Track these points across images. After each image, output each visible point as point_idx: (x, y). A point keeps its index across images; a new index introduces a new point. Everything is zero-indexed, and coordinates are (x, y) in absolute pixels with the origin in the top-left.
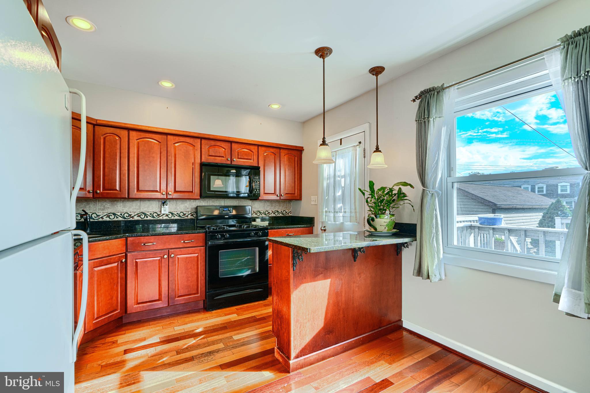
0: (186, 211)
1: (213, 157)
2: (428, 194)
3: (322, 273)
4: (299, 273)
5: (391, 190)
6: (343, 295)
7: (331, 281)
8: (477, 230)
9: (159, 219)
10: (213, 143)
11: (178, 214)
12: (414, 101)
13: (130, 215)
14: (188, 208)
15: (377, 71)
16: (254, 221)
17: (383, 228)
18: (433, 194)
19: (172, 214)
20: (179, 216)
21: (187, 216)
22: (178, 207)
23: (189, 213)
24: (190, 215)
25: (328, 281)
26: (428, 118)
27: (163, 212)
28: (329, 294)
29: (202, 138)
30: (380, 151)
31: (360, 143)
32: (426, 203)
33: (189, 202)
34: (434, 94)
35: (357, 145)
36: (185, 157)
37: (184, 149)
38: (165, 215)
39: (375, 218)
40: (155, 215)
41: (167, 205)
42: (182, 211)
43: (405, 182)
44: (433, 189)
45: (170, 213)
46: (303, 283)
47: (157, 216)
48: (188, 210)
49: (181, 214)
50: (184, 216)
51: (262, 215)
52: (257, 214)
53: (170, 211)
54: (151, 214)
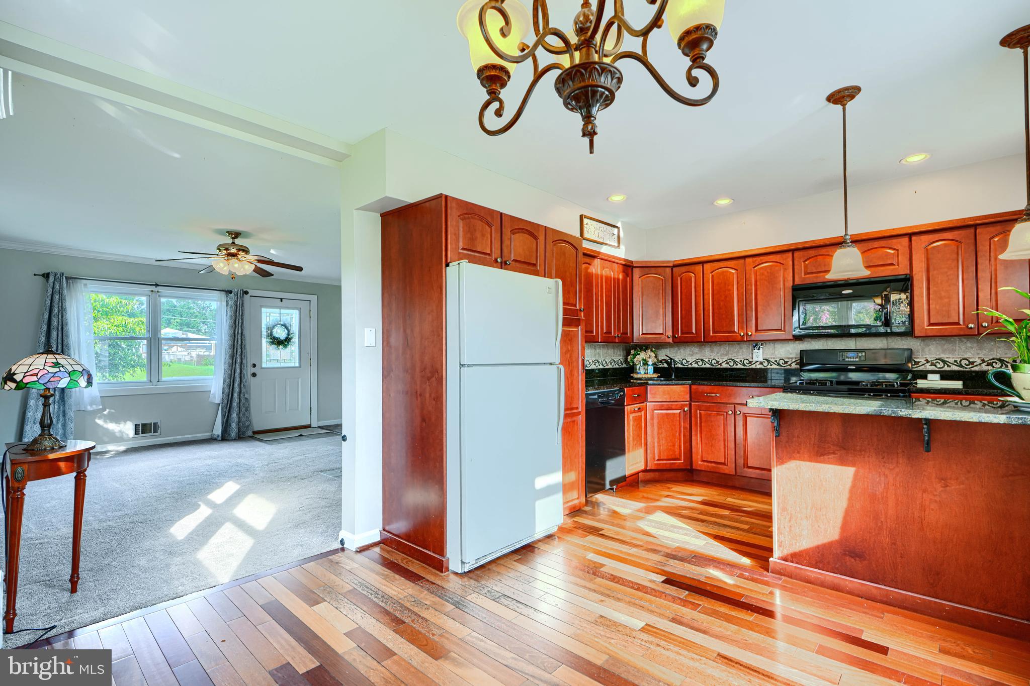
0: (789, 358)
1: (814, 275)
9: (751, 367)
10: (812, 253)
11: (776, 361)
13: (718, 362)
14: (791, 354)
16: (924, 377)
19: (768, 361)
20: (779, 364)
21: (790, 365)
22: (776, 353)
23: (793, 361)
24: (794, 364)
27: (755, 359)
29: (793, 250)
33: (792, 345)
36: (769, 283)
37: (768, 272)
38: (759, 363)
40: (746, 362)
41: (759, 349)
42: (782, 357)
45: (766, 360)
48: (791, 356)
49: (781, 362)
50: (785, 365)
51: (948, 366)
52: (936, 366)
53: (765, 357)
54: (741, 361)
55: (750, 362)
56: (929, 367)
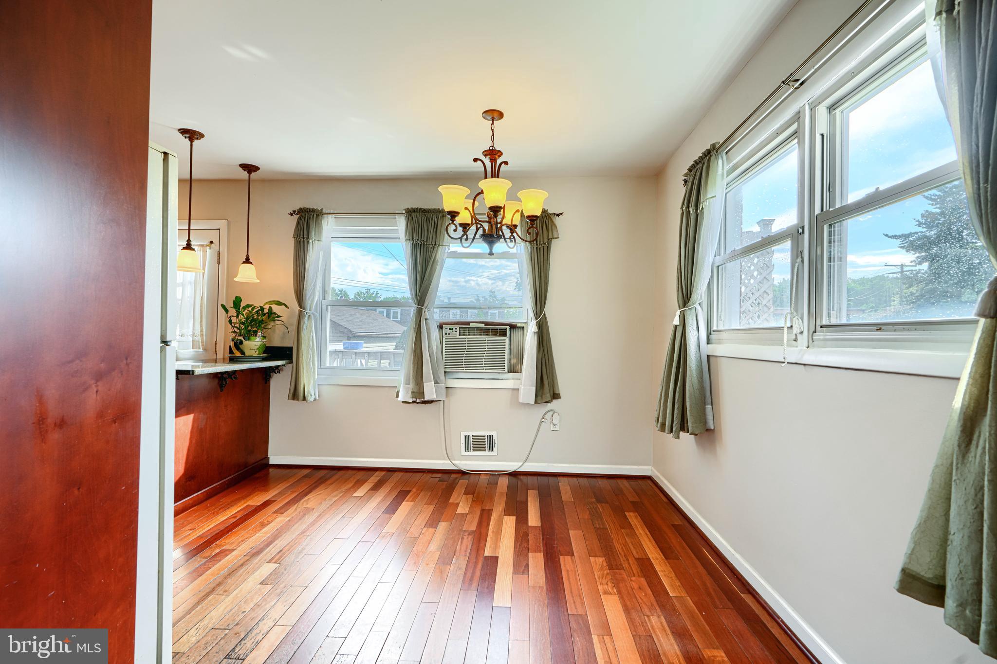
2: (305, 315)
3: (184, 407)
5: (262, 309)
6: (208, 432)
7: (194, 417)
8: (341, 355)
12: (291, 214)
15: (250, 168)
17: (254, 351)
18: (309, 316)
25: (191, 417)
26: (308, 238)
28: (192, 432)
30: (251, 263)
31: (211, 242)
32: (304, 325)
34: (313, 216)
35: (207, 246)
39: (243, 340)
43: (278, 301)
44: (310, 310)
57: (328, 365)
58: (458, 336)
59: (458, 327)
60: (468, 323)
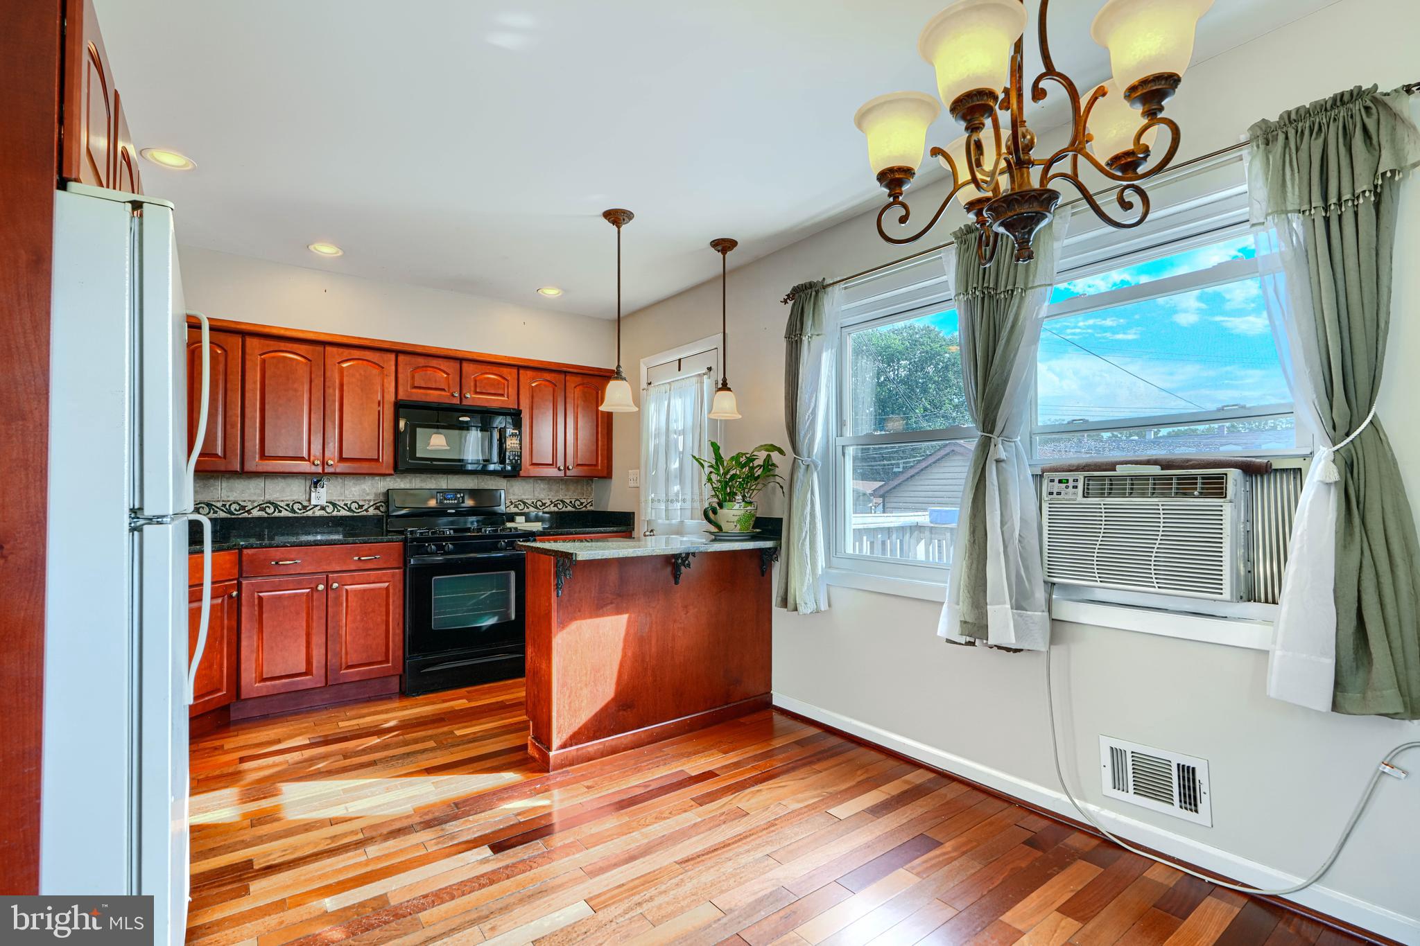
0: (365, 500)
1: (422, 391)
2: (799, 466)
3: (612, 603)
4: (569, 601)
5: (751, 459)
6: (654, 642)
7: (630, 618)
8: (927, 533)
9: (305, 515)
10: (421, 361)
11: (346, 505)
12: (785, 302)
13: (243, 508)
14: (368, 494)
15: (724, 245)
16: (512, 520)
17: (732, 525)
18: (808, 465)
19: (334, 505)
20: (350, 510)
21: (367, 510)
22: (347, 492)
23: (371, 504)
24: (372, 508)
25: (624, 618)
26: (801, 335)
27: (314, 502)
28: (626, 640)
29: (398, 351)
30: (729, 389)
31: (710, 369)
32: (797, 482)
33: (370, 482)
34: (811, 294)
35: (704, 374)
36: (362, 390)
37: (360, 374)
38: (319, 508)
39: (718, 508)
40: (296, 507)
41: (323, 487)
42: (354, 499)
43: (772, 445)
44: (809, 457)
45: (330, 503)
46: (576, 619)
47: (300, 510)
48: (368, 498)
49: (354, 506)
50: (360, 510)
51: (528, 508)
52: (518, 507)
53: (330, 499)
54: (288, 505)
55: (304, 507)
56: (513, 510)
57: (850, 550)
58: (1080, 499)
59: (1081, 476)
60: (1112, 466)
